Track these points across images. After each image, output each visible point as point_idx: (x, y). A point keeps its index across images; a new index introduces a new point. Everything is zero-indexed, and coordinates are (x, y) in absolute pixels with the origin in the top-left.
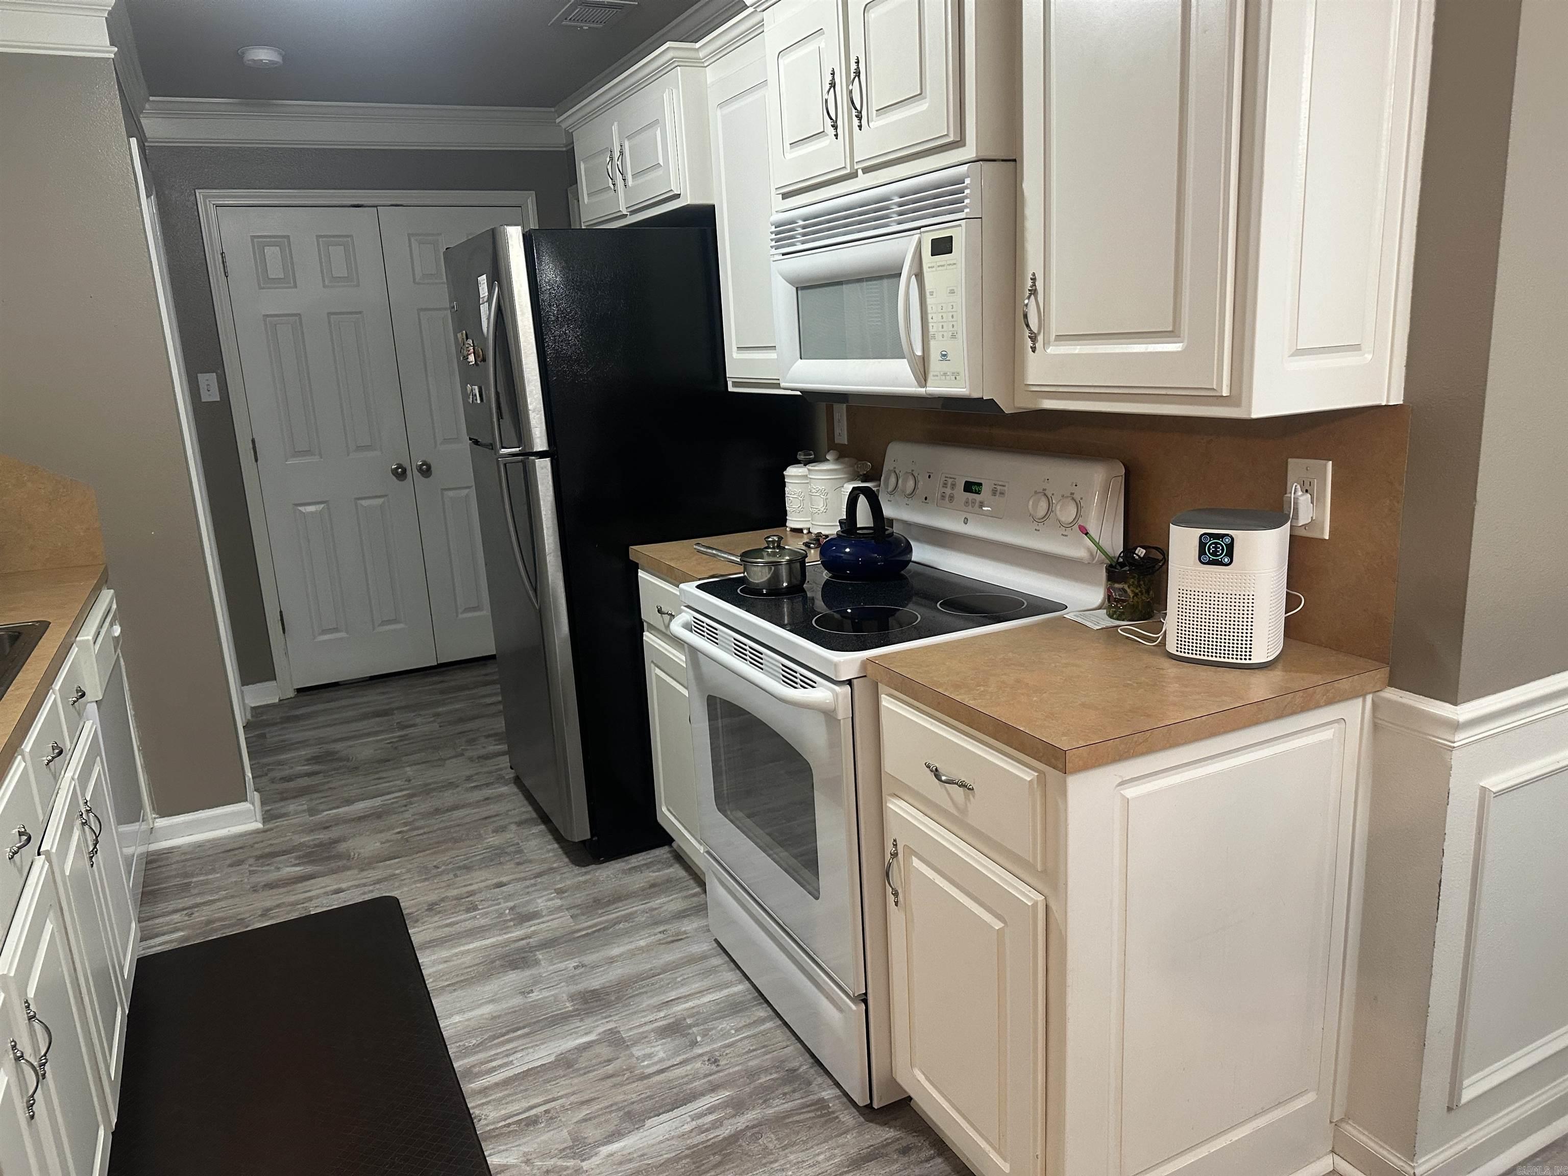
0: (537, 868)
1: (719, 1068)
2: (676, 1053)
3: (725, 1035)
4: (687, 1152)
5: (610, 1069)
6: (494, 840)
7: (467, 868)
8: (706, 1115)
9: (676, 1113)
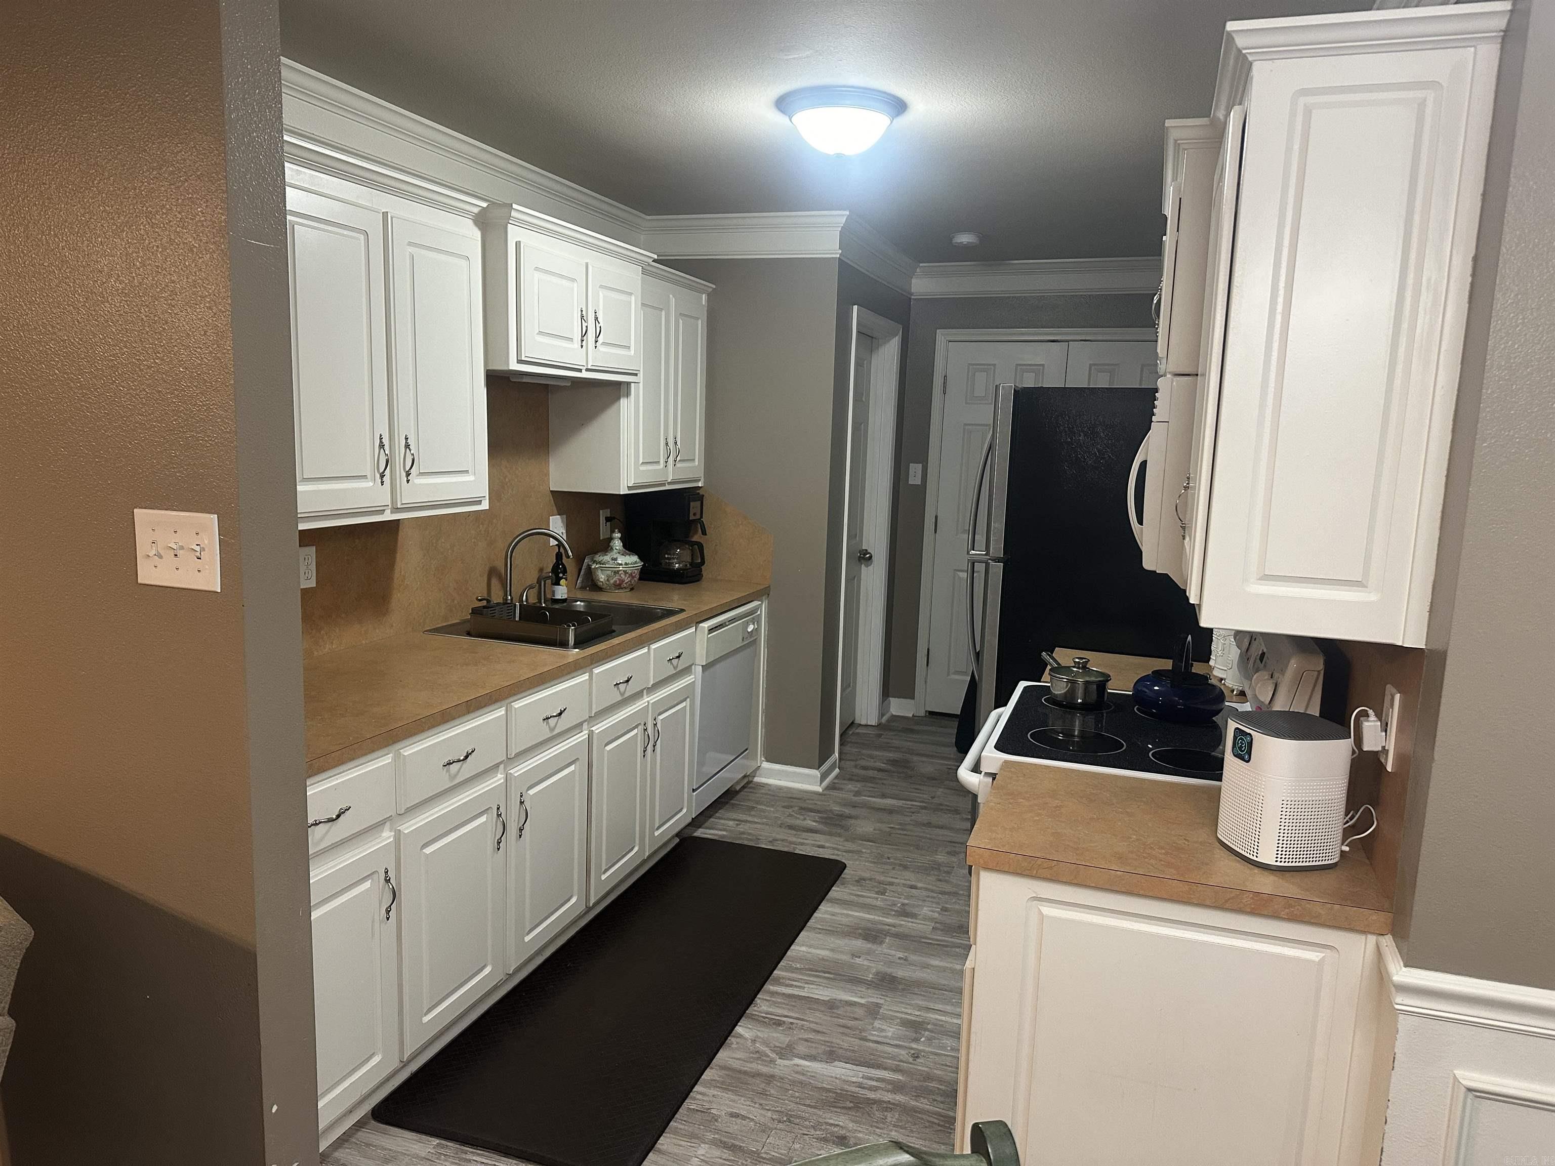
0: (948, 888)
1: (914, 1062)
2: (899, 1039)
3: (944, 1048)
4: (839, 1091)
5: (851, 1023)
6: (941, 858)
7: (905, 868)
8: (873, 1080)
9: (859, 1068)
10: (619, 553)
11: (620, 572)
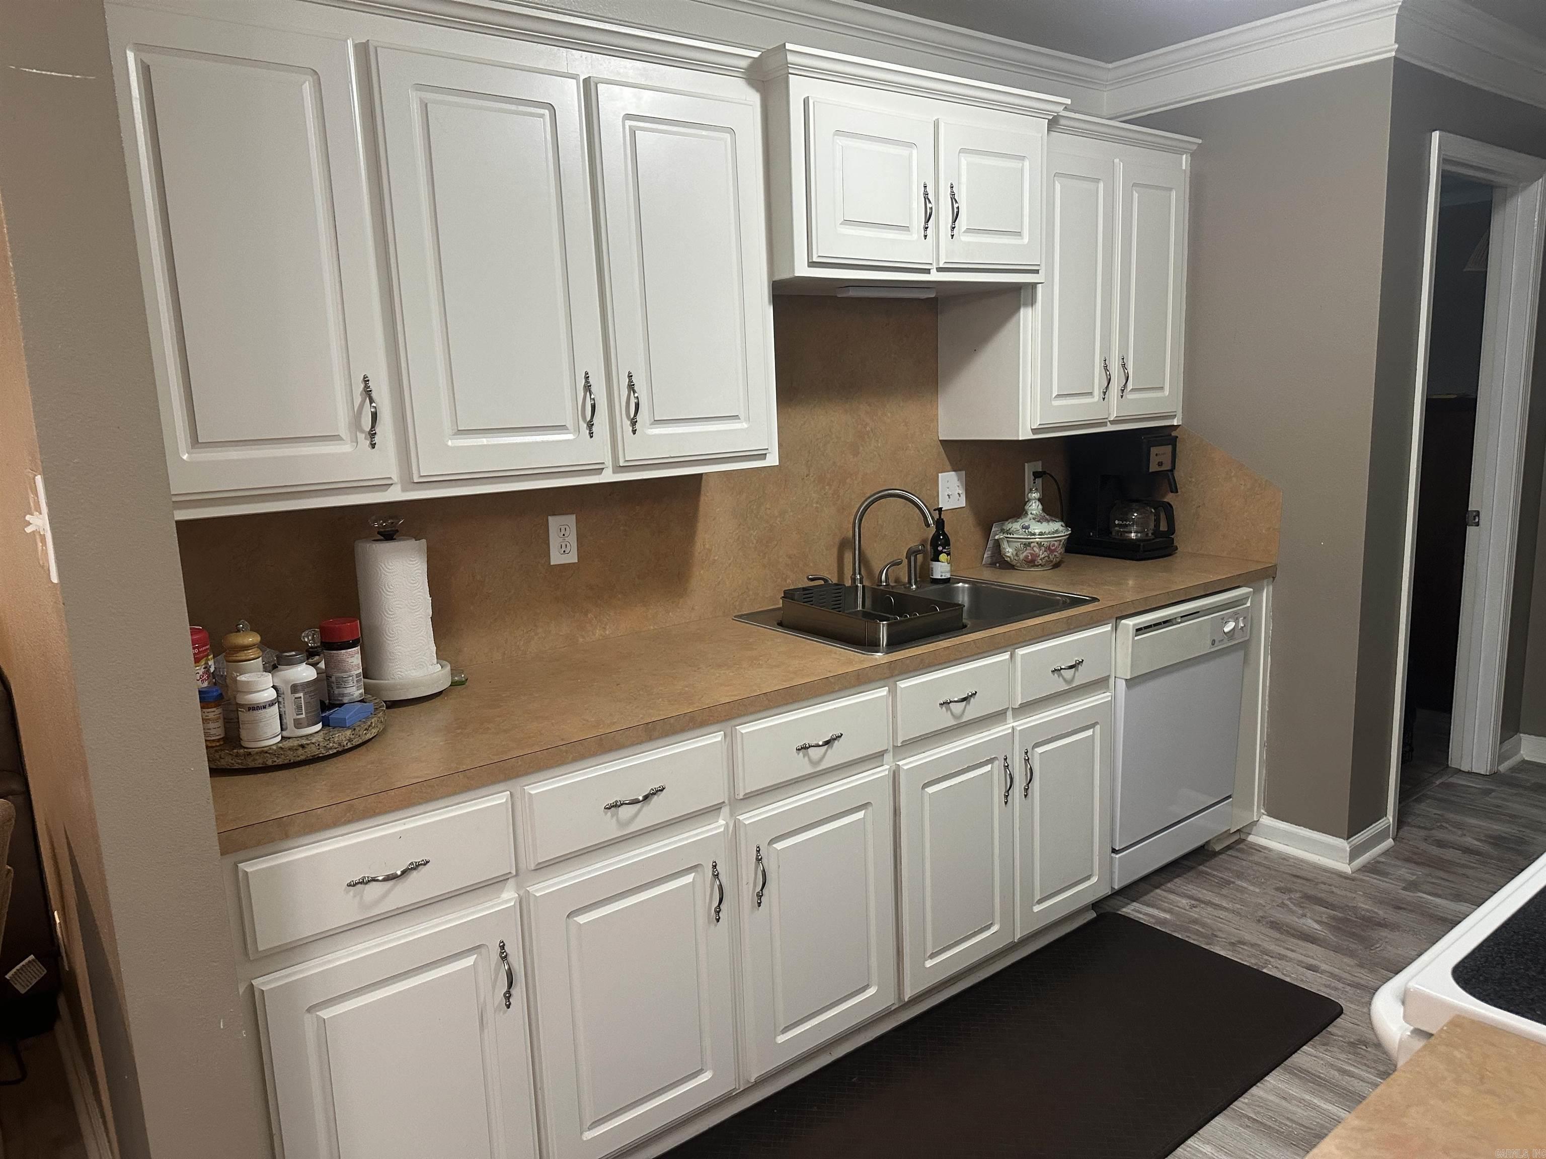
10: (1034, 519)
11: (1032, 545)
